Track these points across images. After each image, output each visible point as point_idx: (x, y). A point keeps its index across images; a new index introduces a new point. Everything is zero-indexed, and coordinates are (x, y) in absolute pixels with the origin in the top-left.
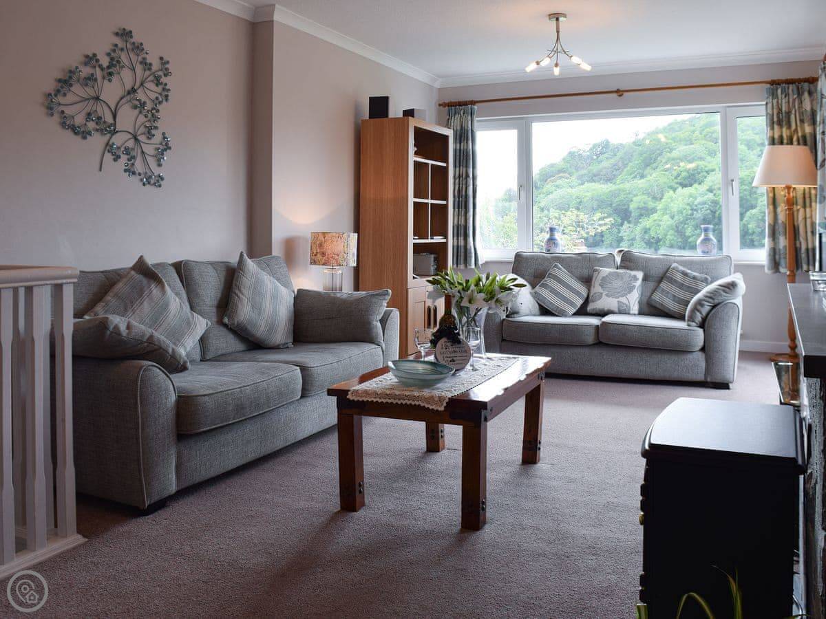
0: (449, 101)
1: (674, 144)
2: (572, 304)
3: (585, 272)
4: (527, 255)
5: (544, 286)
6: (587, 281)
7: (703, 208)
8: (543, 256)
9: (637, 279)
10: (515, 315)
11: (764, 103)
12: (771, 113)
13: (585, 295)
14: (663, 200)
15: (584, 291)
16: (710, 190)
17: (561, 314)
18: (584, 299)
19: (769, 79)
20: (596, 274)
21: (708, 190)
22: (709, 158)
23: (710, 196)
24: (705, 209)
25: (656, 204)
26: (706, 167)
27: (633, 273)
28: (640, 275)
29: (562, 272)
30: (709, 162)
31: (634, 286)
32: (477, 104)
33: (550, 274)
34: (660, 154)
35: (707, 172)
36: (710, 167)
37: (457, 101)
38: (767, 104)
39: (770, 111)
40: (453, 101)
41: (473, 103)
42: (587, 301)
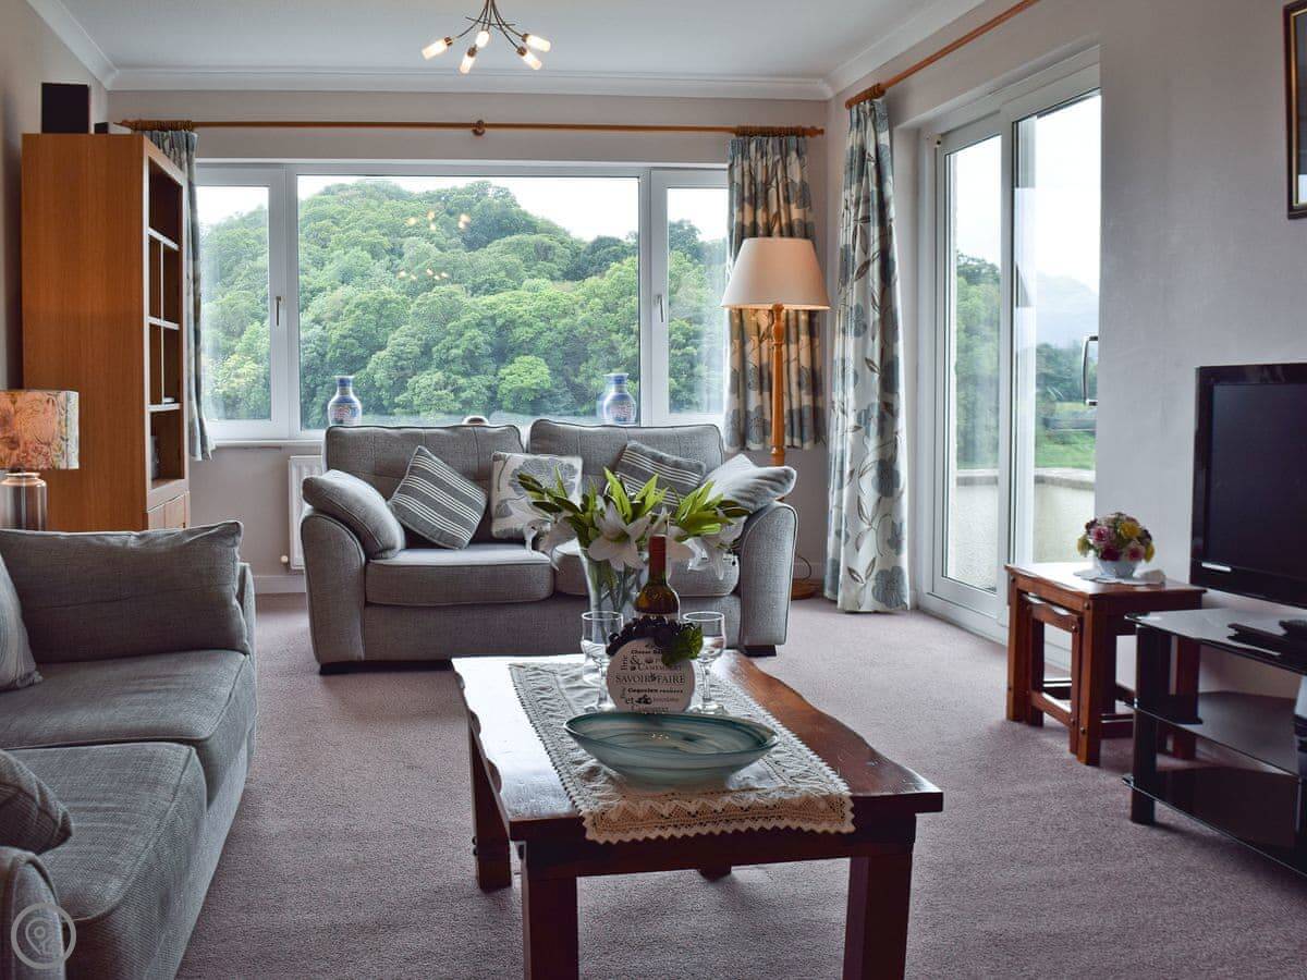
0: (136, 119)
1: (259, 247)
2: (464, 523)
3: (473, 463)
4: (352, 432)
5: (406, 491)
6: (482, 477)
7: (307, 349)
8: (387, 434)
9: (575, 472)
10: (389, 554)
11: (726, 166)
12: (740, 183)
13: (483, 504)
14: (244, 337)
15: (479, 498)
16: (317, 321)
17: (450, 544)
18: (482, 513)
19: (734, 125)
20: (498, 465)
21: (313, 321)
22: (313, 270)
23: (318, 329)
24: (309, 350)
25: (233, 343)
26: (310, 284)
27: (566, 460)
28: (577, 463)
29: (434, 464)
30: (315, 278)
31: (573, 484)
32: (196, 130)
33: (413, 468)
34: (237, 262)
35: (311, 292)
36: (316, 284)
37: (156, 119)
38: (731, 166)
39: (737, 178)
40: (144, 119)
41: (189, 126)
42: (487, 517)
